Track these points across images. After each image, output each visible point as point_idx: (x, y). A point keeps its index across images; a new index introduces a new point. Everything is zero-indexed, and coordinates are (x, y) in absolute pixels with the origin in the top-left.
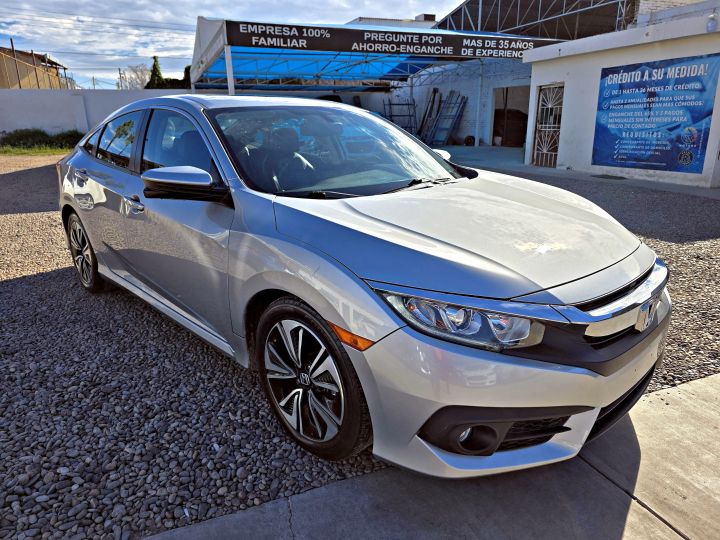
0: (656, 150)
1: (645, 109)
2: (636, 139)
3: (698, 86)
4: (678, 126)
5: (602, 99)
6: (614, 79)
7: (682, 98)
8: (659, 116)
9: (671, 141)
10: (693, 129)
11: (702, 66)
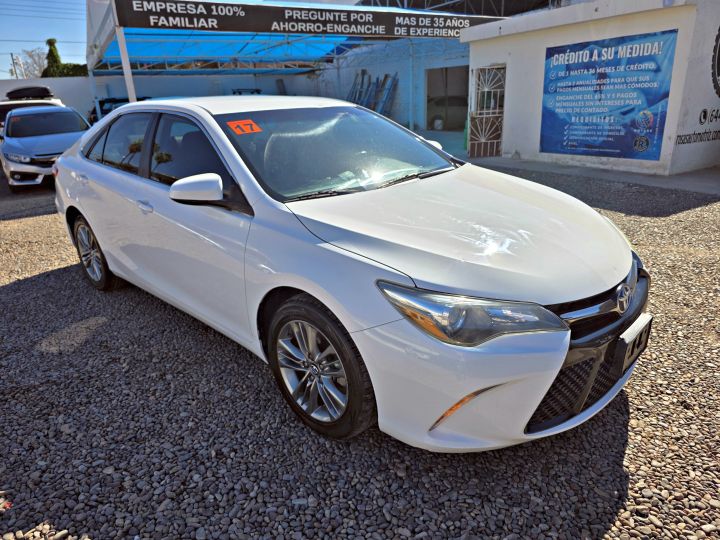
0: (608, 136)
1: (596, 91)
2: (587, 125)
3: (652, 66)
4: (632, 110)
5: (548, 82)
6: (560, 60)
7: (635, 79)
8: (611, 99)
9: (625, 126)
10: (648, 112)
11: (656, 44)
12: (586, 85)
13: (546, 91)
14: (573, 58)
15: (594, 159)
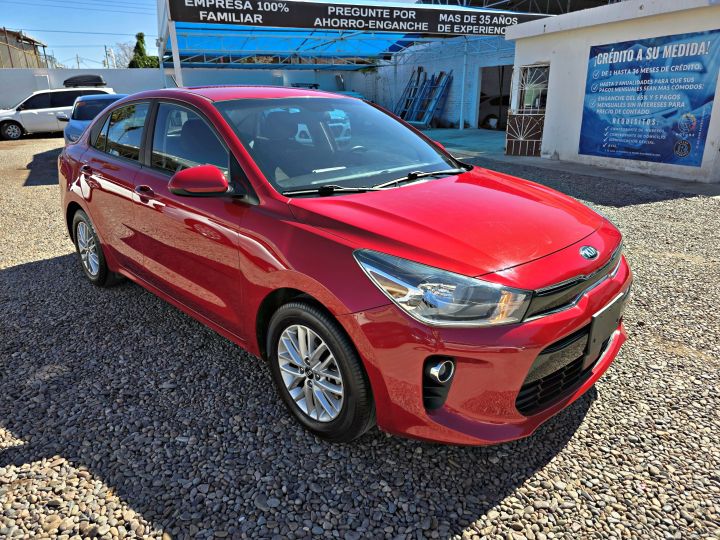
0: (649, 139)
1: (638, 92)
2: (627, 127)
3: (698, 66)
4: (675, 113)
5: (590, 81)
6: (604, 59)
7: (680, 80)
8: (653, 100)
9: (666, 129)
10: (691, 116)
11: (703, 44)
12: (630, 86)
13: (588, 91)
14: (617, 57)
15: (633, 162)
